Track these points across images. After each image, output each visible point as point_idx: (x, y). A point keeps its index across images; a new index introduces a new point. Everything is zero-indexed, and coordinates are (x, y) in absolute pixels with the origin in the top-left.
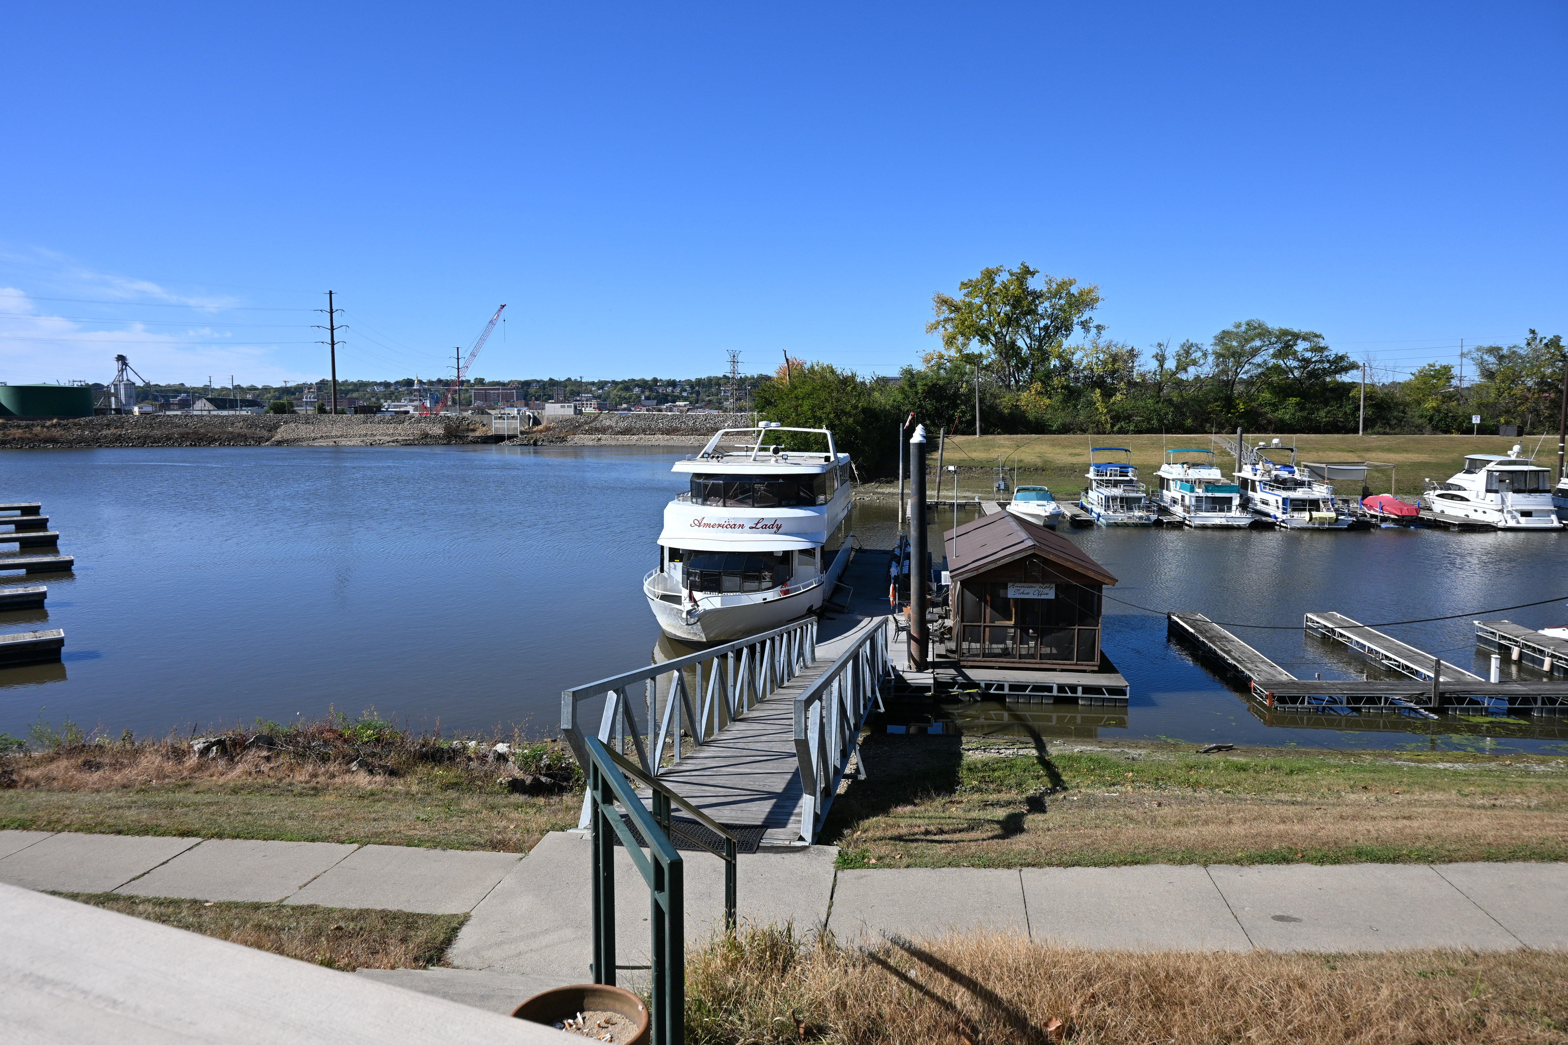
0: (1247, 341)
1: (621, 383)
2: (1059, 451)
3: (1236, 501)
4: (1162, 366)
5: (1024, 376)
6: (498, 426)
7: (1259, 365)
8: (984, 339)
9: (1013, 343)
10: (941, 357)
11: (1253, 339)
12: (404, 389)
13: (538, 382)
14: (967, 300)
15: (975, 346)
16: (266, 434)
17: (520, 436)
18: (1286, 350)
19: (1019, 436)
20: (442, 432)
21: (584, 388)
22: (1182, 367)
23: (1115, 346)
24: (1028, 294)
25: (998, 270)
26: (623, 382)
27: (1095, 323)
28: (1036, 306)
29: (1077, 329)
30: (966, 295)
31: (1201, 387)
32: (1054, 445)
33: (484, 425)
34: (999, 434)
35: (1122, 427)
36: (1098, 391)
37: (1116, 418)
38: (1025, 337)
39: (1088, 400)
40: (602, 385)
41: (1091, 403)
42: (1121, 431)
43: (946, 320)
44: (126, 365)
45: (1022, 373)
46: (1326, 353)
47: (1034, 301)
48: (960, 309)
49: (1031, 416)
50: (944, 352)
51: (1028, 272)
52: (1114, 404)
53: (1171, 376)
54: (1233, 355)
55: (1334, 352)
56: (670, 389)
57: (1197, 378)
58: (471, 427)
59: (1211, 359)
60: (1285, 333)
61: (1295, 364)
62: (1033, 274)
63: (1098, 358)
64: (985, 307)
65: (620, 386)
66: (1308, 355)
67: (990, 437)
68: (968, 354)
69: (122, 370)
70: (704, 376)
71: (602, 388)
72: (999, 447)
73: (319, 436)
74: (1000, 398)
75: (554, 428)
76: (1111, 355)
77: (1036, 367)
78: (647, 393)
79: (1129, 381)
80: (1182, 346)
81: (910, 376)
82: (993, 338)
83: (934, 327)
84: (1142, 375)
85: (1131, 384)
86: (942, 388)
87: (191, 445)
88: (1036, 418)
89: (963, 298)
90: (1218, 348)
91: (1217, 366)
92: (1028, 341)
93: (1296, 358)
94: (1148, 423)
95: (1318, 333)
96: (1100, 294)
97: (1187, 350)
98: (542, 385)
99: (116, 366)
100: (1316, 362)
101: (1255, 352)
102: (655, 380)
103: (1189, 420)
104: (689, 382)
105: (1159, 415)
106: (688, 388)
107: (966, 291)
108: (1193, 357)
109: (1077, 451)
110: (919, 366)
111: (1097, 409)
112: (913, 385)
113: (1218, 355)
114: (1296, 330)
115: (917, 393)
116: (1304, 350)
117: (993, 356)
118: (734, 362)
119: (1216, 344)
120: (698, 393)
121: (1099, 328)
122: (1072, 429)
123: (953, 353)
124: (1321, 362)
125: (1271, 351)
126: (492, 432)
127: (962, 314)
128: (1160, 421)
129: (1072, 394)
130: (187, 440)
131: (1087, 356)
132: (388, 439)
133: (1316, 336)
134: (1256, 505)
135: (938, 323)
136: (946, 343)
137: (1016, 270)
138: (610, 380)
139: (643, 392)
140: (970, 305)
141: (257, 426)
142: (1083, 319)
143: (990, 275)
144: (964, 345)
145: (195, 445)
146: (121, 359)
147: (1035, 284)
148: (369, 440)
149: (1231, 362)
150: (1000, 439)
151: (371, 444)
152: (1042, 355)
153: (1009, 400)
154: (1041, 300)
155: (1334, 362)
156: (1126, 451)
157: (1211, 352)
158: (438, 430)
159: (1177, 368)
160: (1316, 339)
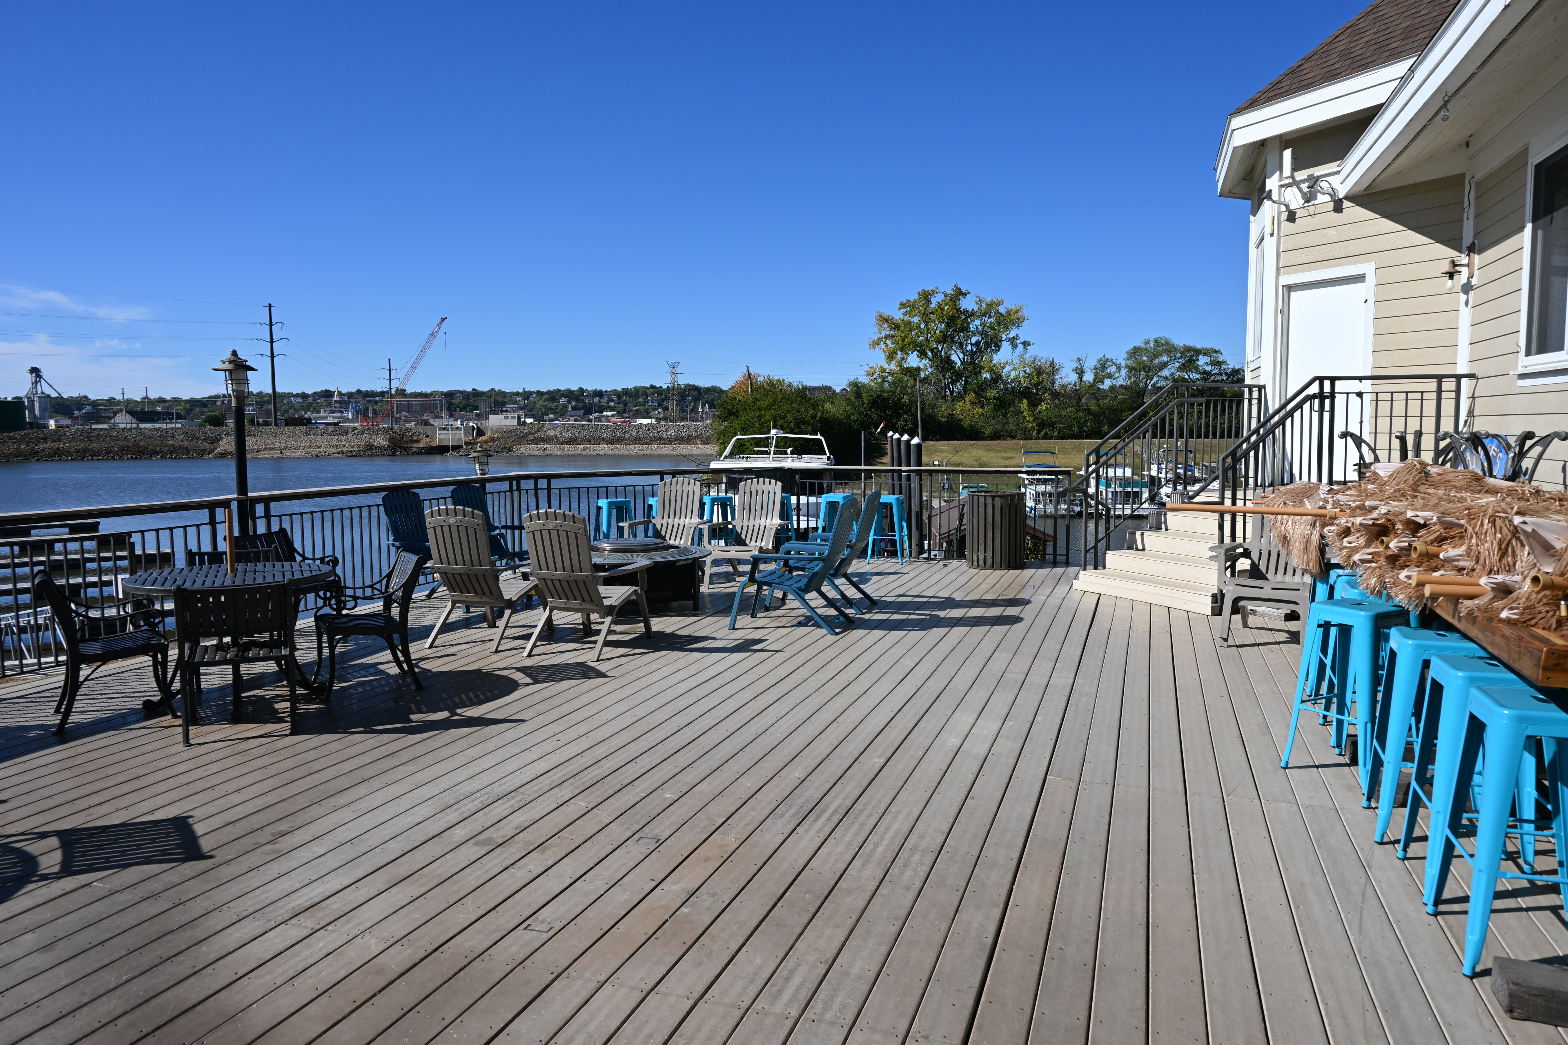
0: (1156, 356)
1: (547, 393)
2: (992, 455)
3: (1145, 495)
4: (1081, 378)
5: (958, 387)
6: (442, 437)
7: (1166, 378)
8: (922, 354)
9: (948, 358)
10: (883, 370)
11: (1161, 355)
12: (322, 400)
13: (462, 392)
14: (906, 319)
15: (913, 360)
16: (208, 446)
17: (464, 447)
18: (1189, 364)
19: (956, 442)
20: (386, 443)
21: (508, 398)
22: (1099, 379)
23: (1040, 360)
24: (961, 313)
25: (933, 292)
26: (549, 392)
27: (1022, 340)
28: (968, 324)
29: (1006, 346)
30: (905, 314)
31: (1116, 396)
32: (988, 450)
33: (427, 436)
34: (937, 440)
35: (1046, 433)
36: (1025, 401)
37: (1041, 425)
38: (959, 353)
39: (1016, 410)
40: (527, 395)
41: (1019, 412)
42: (1046, 437)
43: (887, 337)
44: (40, 377)
45: (956, 385)
46: (1224, 367)
47: (966, 319)
48: (899, 327)
49: (966, 423)
50: (885, 366)
51: (959, 293)
52: (1040, 412)
53: (1089, 387)
54: (1144, 368)
55: (1231, 366)
56: (596, 399)
57: (1112, 388)
58: (415, 438)
59: (1124, 372)
60: (1188, 349)
61: (1197, 376)
62: (965, 295)
63: (1025, 371)
64: (922, 326)
65: (546, 396)
66: (1208, 368)
67: (931, 443)
68: (907, 368)
69: (36, 382)
70: (630, 385)
71: (527, 398)
72: (939, 452)
73: (262, 447)
74: (937, 408)
75: (499, 439)
76: (1035, 369)
77: (970, 380)
78: (574, 403)
79: (1052, 393)
80: (1099, 361)
81: (857, 388)
82: (930, 354)
83: (877, 343)
84: (1064, 387)
85: (1055, 395)
86: (886, 400)
87: (132, 458)
88: (971, 426)
89: (902, 317)
90: (1131, 362)
91: (1130, 378)
92: (961, 356)
93: (1197, 371)
94: (1070, 429)
95: (1217, 349)
96: (1025, 313)
97: (1103, 364)
98: (466, 395)
99: (29, 378)
100: (1215, 374)
101: (1164, 365)
102: (581, 390)
103: (1106, 427)
104: (615, 392)
105: (1079, 422)
106: (614, 398)
107: (905, 310)
108: (1108, 371)
109: (1009, 455)
110: (864, 379)
111: (1025, 417)
112: (858, 395)
113: (1130, 369)
114: (1198, 347)
115: (863, 403)
116: (1205, 363)
117: (930, 370)
118: (674, 373)
119: (1128, 359)
120: (625, 403)
121: (1026, 344)
122: (1003, 436)
123: (893, 366)
124: (1220, 374)
125: (1177, 365)
126: (436, 443)
127: (903, 331)
128: (1080, 427)
129: (1003, 404)
130: (127, 454)
131: (1015, 369)
132: (334, 451)
133: (1216, 352)
134: (1162, 498)
135: (880, 339)
136: (888, 358)
137: (949, 291)
138: (534, 390)
139: (569, 402)
140: (909, 323)
141: (198, 439)
142: (1011, 336)
143: (926, 296)
144: (903, 359)
145: (136, 458)
146: (35, 371)
147: (967, 304)
148: (314, 452)
149: (1142, 375)
150: (940, 445)
151: (317, 456)
152: (974, 369)
153: (946, 410)
154: (972, 318)
155: (1231, 374)
156: (1053, 453)
157: (1124, 365)
158: (382, 441)
159: (1094, 380)
160: (1215, 354)
